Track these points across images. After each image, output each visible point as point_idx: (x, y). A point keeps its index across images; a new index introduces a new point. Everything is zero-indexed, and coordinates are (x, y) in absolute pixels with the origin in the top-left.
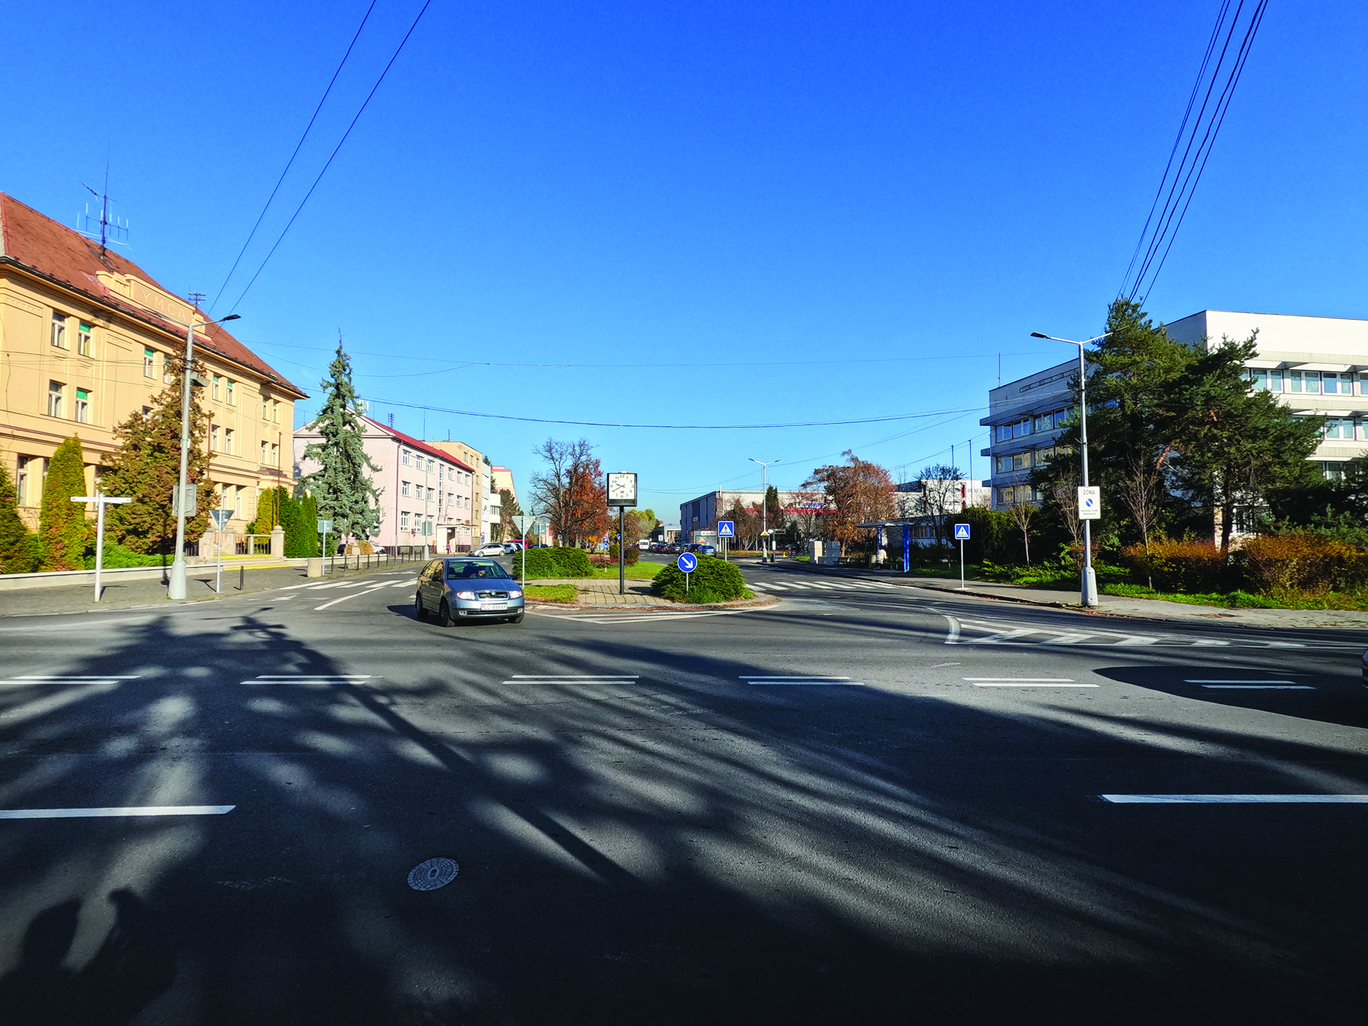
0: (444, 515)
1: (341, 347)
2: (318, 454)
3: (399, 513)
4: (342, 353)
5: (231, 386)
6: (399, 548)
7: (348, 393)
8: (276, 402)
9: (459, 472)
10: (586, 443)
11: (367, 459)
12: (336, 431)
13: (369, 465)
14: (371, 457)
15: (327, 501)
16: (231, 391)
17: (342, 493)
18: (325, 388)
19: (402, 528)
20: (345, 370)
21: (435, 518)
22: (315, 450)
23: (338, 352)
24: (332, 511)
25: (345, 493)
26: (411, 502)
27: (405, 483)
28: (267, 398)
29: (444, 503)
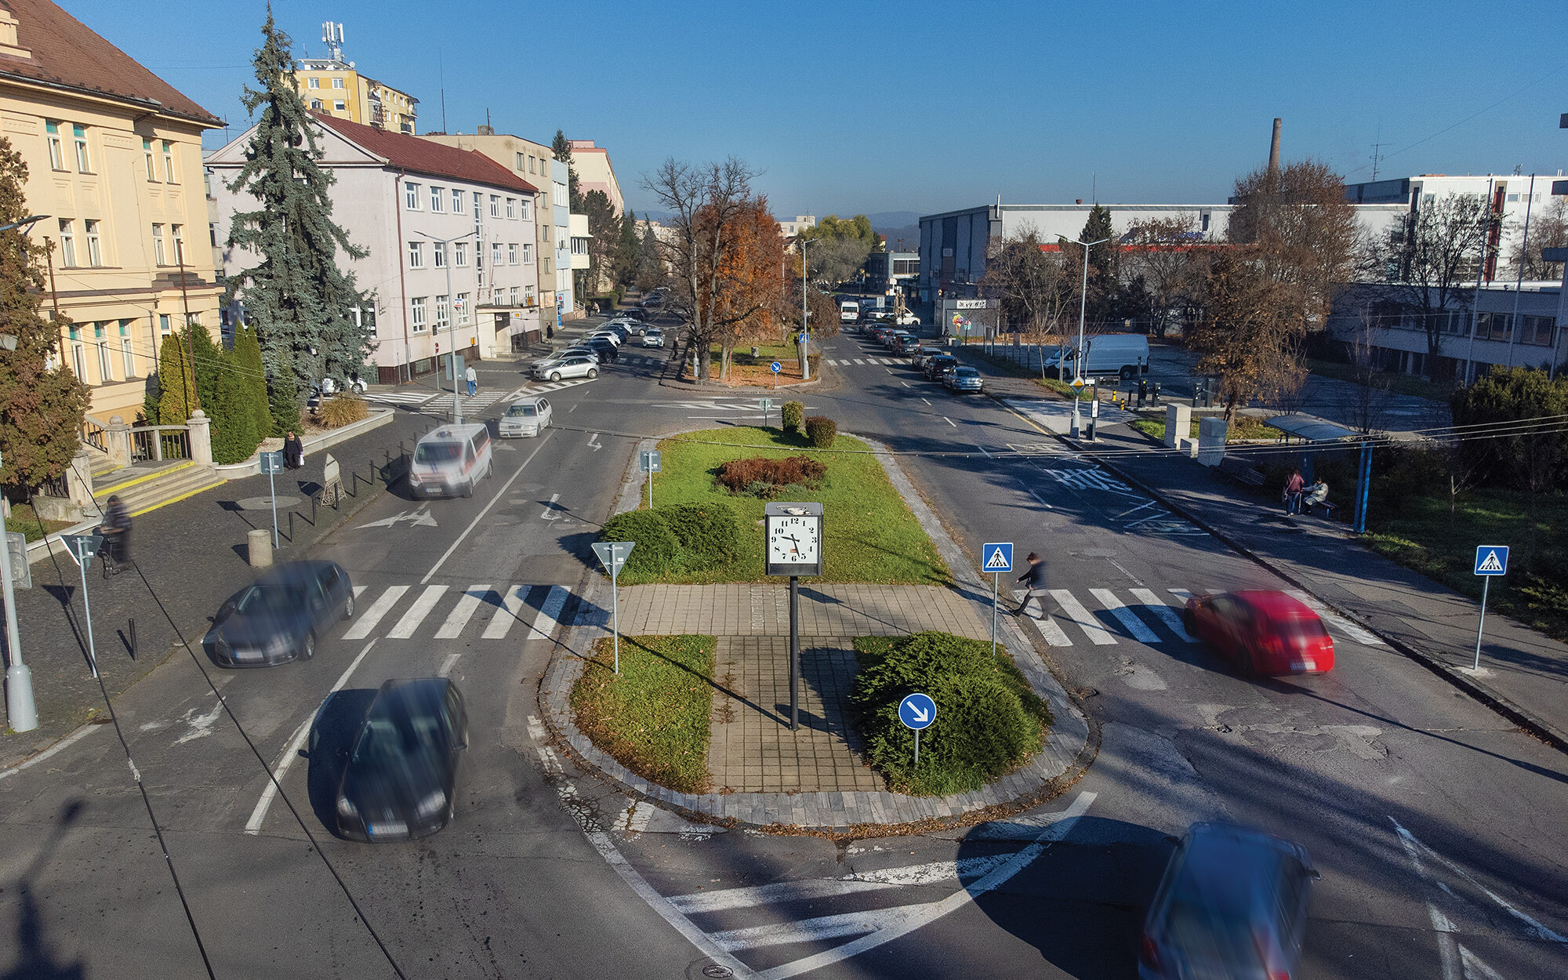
0: (488, 286)
1: (270, 22)
2: (253, 236)
3: (408, 302)
4: (275, 32)
5: (83, 136)
6: (413, 365)
7: (293, 115)
8: (167, 143)
9: (509, 199)
10: (740, 166)
11: (342, 236)
12: (282, 192)
13: (346, 247)
14: (348, 232)
15: (280, 324)
16: (82, 145)
17: (302, 308)
18: (251, 106)
19: (415, 328)
20: (283, 65)
21: (474, 295)
22: (248, 227)
23: (267, 31)
24: (288, 342)
25: (308, 307)
26: (427, 280)
27: (413, 245)
28: (148, 139)
29: (486, 264)
